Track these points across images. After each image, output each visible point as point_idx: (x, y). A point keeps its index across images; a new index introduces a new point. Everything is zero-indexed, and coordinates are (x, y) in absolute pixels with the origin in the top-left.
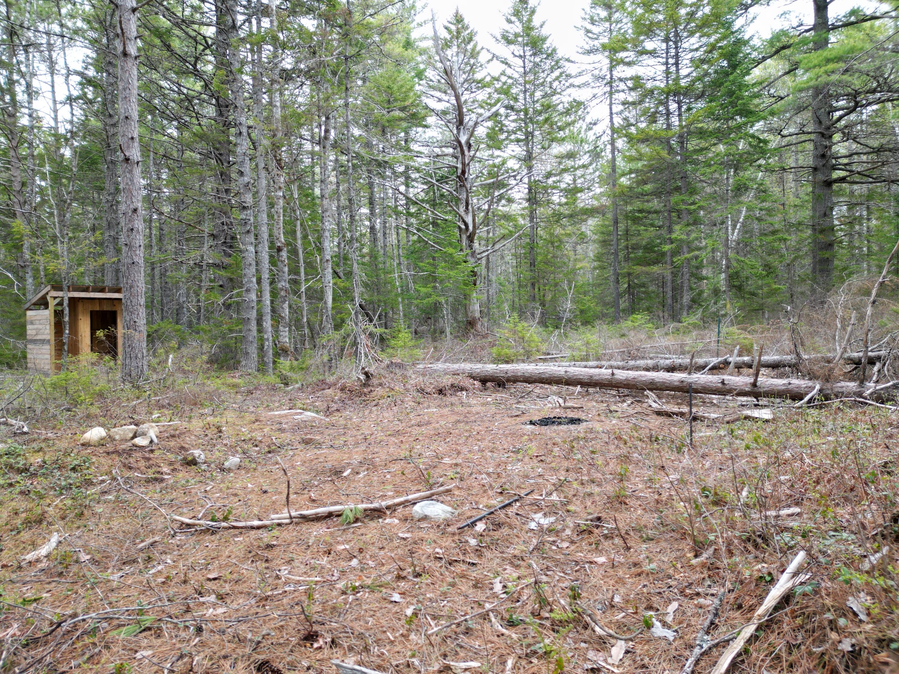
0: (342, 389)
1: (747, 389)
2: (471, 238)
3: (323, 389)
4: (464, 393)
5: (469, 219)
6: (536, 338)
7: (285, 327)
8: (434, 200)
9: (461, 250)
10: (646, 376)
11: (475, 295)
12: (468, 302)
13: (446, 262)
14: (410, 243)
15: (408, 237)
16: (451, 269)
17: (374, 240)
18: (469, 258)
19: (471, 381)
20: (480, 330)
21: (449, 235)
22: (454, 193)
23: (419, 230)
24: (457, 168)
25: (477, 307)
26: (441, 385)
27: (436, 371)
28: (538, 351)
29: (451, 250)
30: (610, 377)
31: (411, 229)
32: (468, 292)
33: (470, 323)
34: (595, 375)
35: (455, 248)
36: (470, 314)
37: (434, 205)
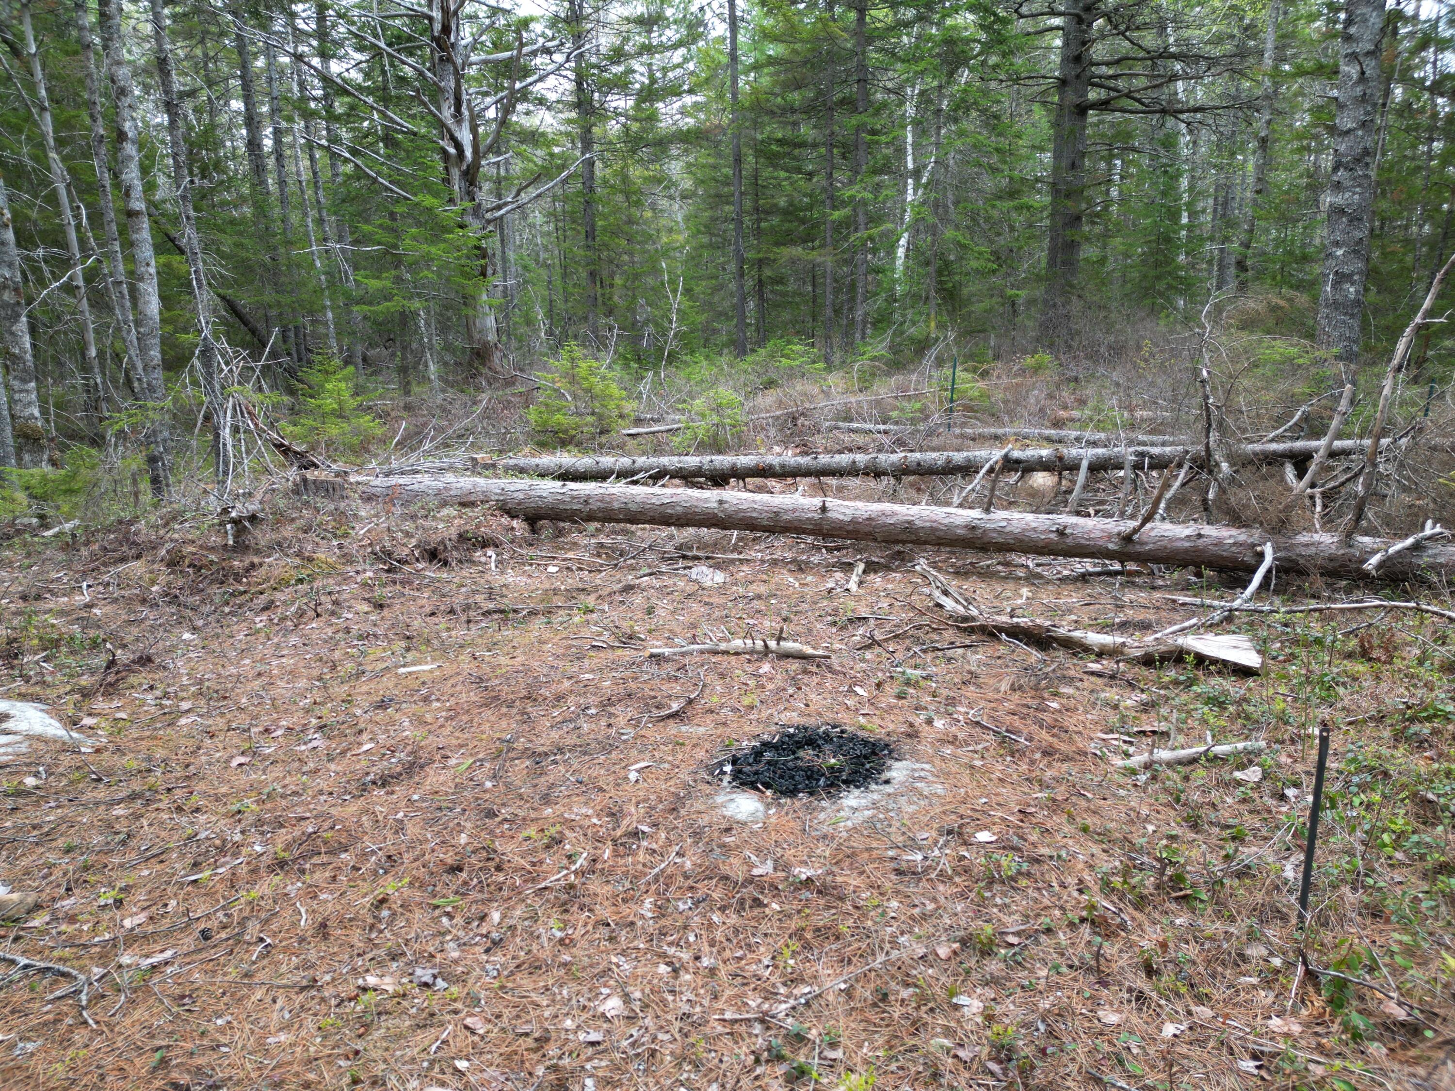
0: (173, 563)
1: (1111, 546)
2: (471, 176)
3: (123, 560)
4: (490, 552)
5: (465, 137)
6: (614, 389)
7: (24, 381)
8: (385, 88)
9: (451, 201)
10: (894, 514)
11: (484, 297)
12: (471, 312)
13: (419, 224)
14: (339, 180)
15: (333, 166)
16: (433, 243)
17: (259, 169)
18: (469, 219)
19: (505, 520)
20: (499, 369)
21: (424, 167)
22: (429, 74)
23: (354, 152)
24: (431, 19)
25: (490, 322)
26: (434, 539)
27: (417, 494)
28: (621, 416)
29: (429, 201)
30: (816, 516)
31: (336, 149)
32: (470, 290)
33: (478, 354)
34: (786, 511)
35: (436, 195)
36: (477, 336)
37: (385, 99)
